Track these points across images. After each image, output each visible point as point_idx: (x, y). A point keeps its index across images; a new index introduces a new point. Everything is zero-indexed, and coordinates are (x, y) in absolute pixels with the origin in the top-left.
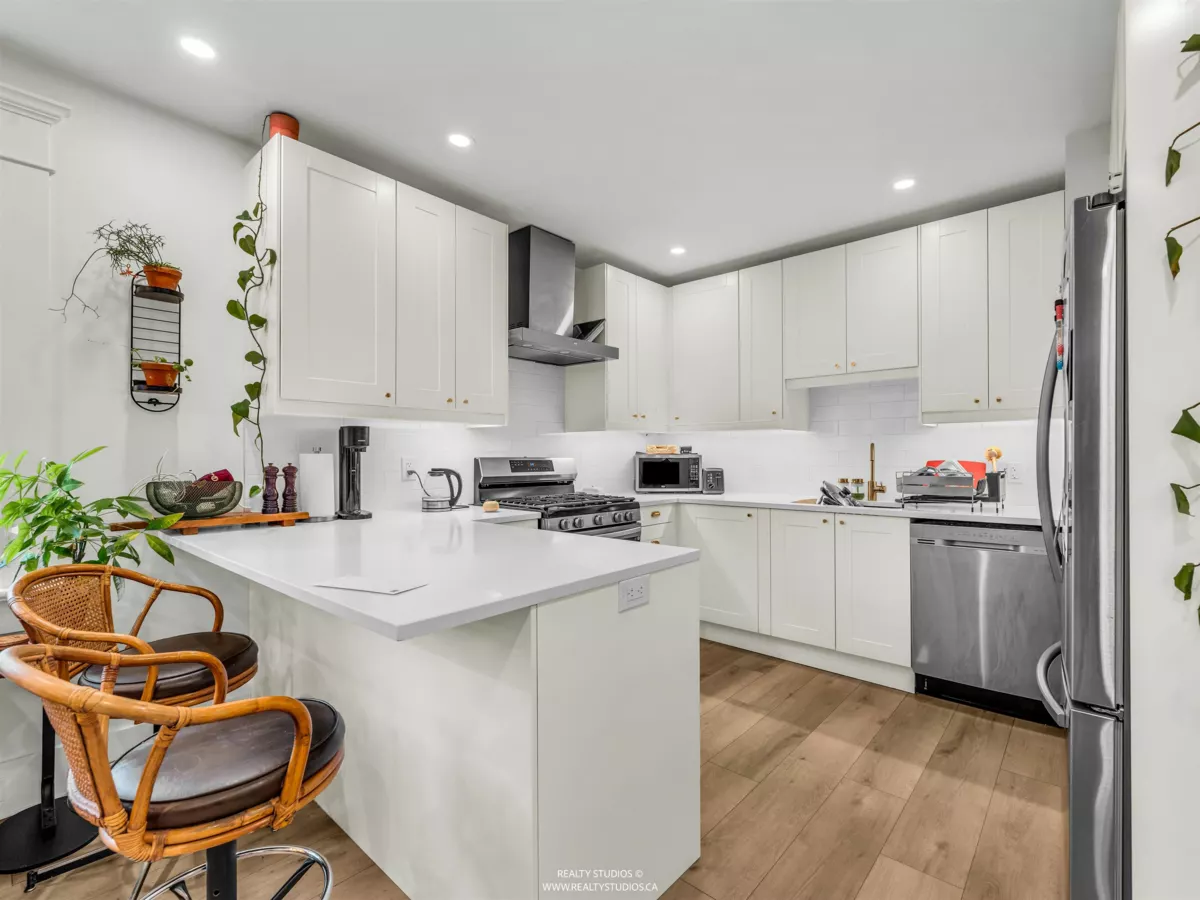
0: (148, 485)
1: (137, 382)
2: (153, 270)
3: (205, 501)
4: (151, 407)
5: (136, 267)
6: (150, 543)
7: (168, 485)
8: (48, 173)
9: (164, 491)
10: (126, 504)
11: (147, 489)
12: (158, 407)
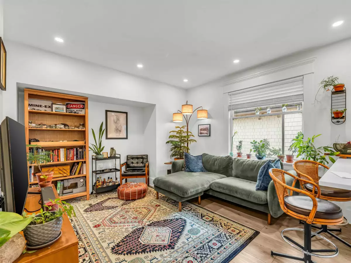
0: (334, 144)
1: (333, 117)
2: (336, 87)
3: (349, 149)
4: (337, 123)
5: (332, 87)
6: (330, 159)
7: (338, 144)
8: (312, 74)
9: (337, 146)
10: (326, 148)
11: (333, 145)
12: (339, 123)
